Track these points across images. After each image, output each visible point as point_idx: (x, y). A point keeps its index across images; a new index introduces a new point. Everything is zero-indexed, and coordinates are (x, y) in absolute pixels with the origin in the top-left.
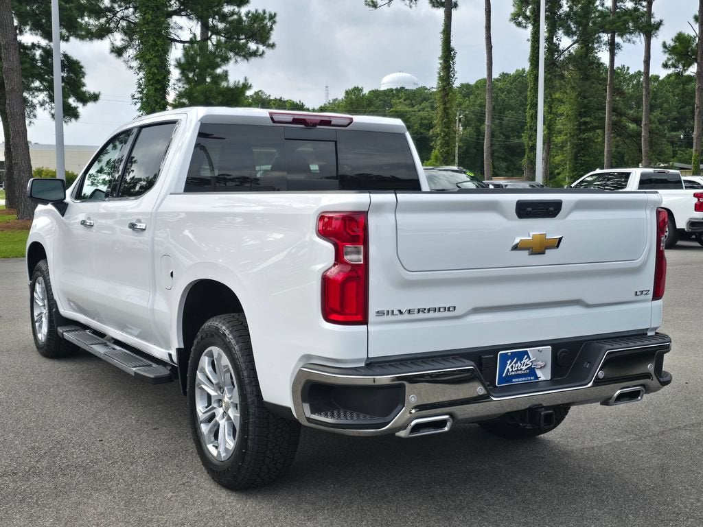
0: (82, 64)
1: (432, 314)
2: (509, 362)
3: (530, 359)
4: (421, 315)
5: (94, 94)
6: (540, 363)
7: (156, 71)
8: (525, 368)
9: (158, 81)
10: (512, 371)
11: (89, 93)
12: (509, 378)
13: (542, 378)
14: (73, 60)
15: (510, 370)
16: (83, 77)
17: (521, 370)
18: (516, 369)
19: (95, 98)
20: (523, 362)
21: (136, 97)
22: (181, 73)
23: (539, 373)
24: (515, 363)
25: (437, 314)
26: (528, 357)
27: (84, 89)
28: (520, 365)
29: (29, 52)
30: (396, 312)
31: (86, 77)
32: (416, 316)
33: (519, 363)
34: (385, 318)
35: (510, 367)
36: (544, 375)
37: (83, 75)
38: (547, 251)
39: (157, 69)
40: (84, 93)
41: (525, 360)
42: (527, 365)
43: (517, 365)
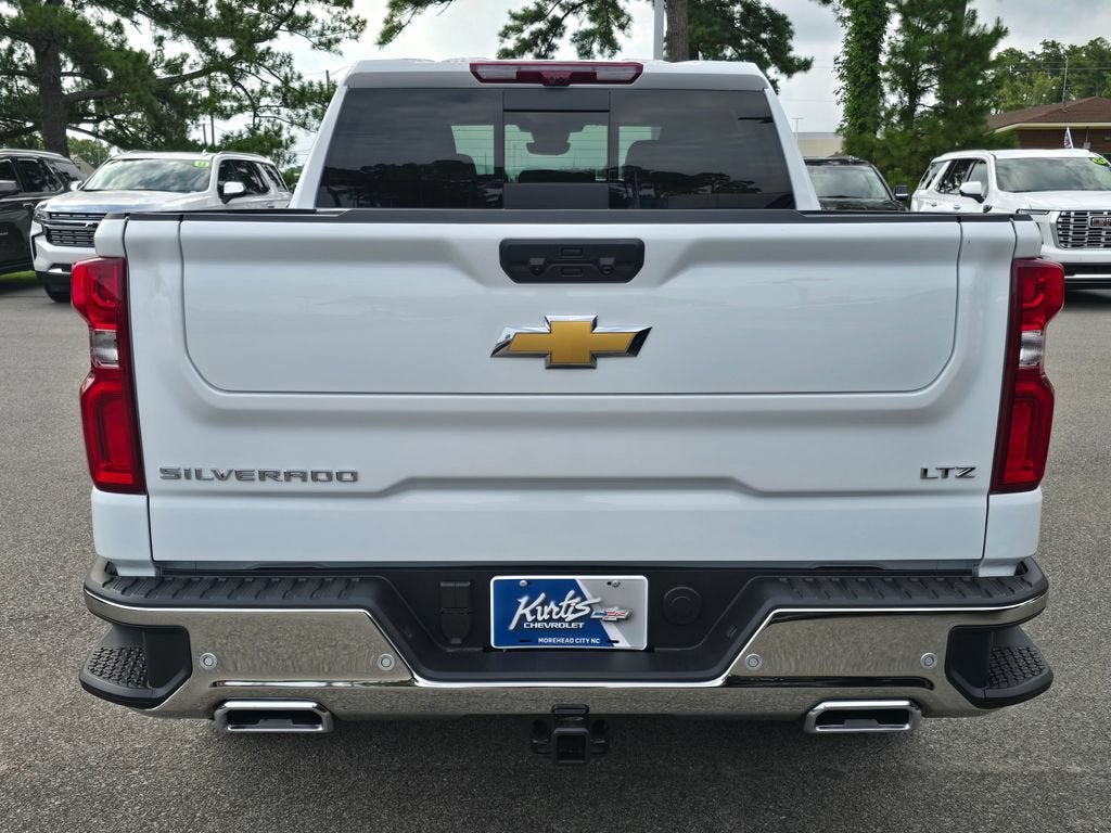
0: (789, 19)
1: (296, 485)
2: (524, 600)
3: (584, 599)
4: (269, 485)
5: (806, 60)
6: (615, 609)
7: (865, 20)
8: (571, 617)
9: (868, 35)
10: (535, 621)
11: (799, 60)
12: (526, 634)
13: (623, 644)
14: (778, 15)
15: (530, 618)
16: (791, 37)
17: (561, 620)
18: (546, 617)
19: (806, 65)
20: (564, 604)
21: (841, 60)
22: (901, 21)
23: (613, 632)
24: (543, 604)
25: (310, 486)
26: (579, 593)
27: (792, 54)
28: (556, 609)
29: (727, 9)
30: (207, 474)
31: (794, 37)
32: (257, 485)
33: (552, 605)
34: (183, 484)
35: (527, 611)
36: (628, 638)
37: (791, 34)
38: (601, 362)
39: (867, 18)
40: (791, 60)
41: (569, 599)
42: (575, 611)
43: (547, 609)
